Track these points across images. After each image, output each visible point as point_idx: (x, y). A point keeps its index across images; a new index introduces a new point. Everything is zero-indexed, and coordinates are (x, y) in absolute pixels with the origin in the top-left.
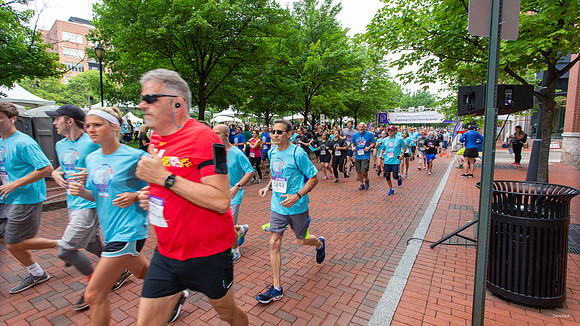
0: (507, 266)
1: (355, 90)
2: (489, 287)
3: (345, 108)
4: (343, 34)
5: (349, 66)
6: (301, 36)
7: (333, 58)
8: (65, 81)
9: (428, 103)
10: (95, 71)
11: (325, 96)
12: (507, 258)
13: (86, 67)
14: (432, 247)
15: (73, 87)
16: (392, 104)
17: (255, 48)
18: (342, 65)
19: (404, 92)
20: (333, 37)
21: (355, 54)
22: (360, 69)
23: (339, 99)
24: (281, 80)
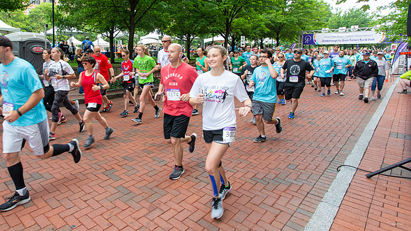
1: (278, 11)
3: (267, 30)
10: (49, 3)
11: (246, 18)
14: (369, 177)
15: (32, 16)
16: (320, 25)
19: (334, 12)
23: (261, 21)
24: (203, 5)
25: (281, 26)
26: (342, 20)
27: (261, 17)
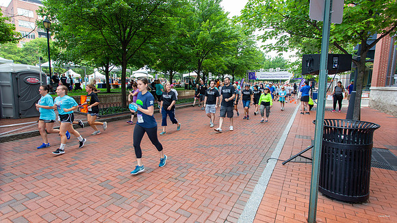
0: (332, 176)
1: (233, 56)
2: (320, 190)
3: (226, 68)
4: (225, 16)
5: (229, 39)
6: (196, 17)
7: (217, 33)
8: (20, 45)
9: (282, 65)
10: (44, 38)
11: (212, 60)
12: (332, 171)
13: (37, 35)
14: (284, 164)
15: (26, 50)
16: (259, 66)
17: (163, 24)
18: (224, 38)
19: (267, 58)
20: (218, 18)
21: (233, 30)
22: (236, 41)
23: (222, 62)
24: (181, 48)
25: (236, 66)
26: (271, 64)
27: (222, 59)
